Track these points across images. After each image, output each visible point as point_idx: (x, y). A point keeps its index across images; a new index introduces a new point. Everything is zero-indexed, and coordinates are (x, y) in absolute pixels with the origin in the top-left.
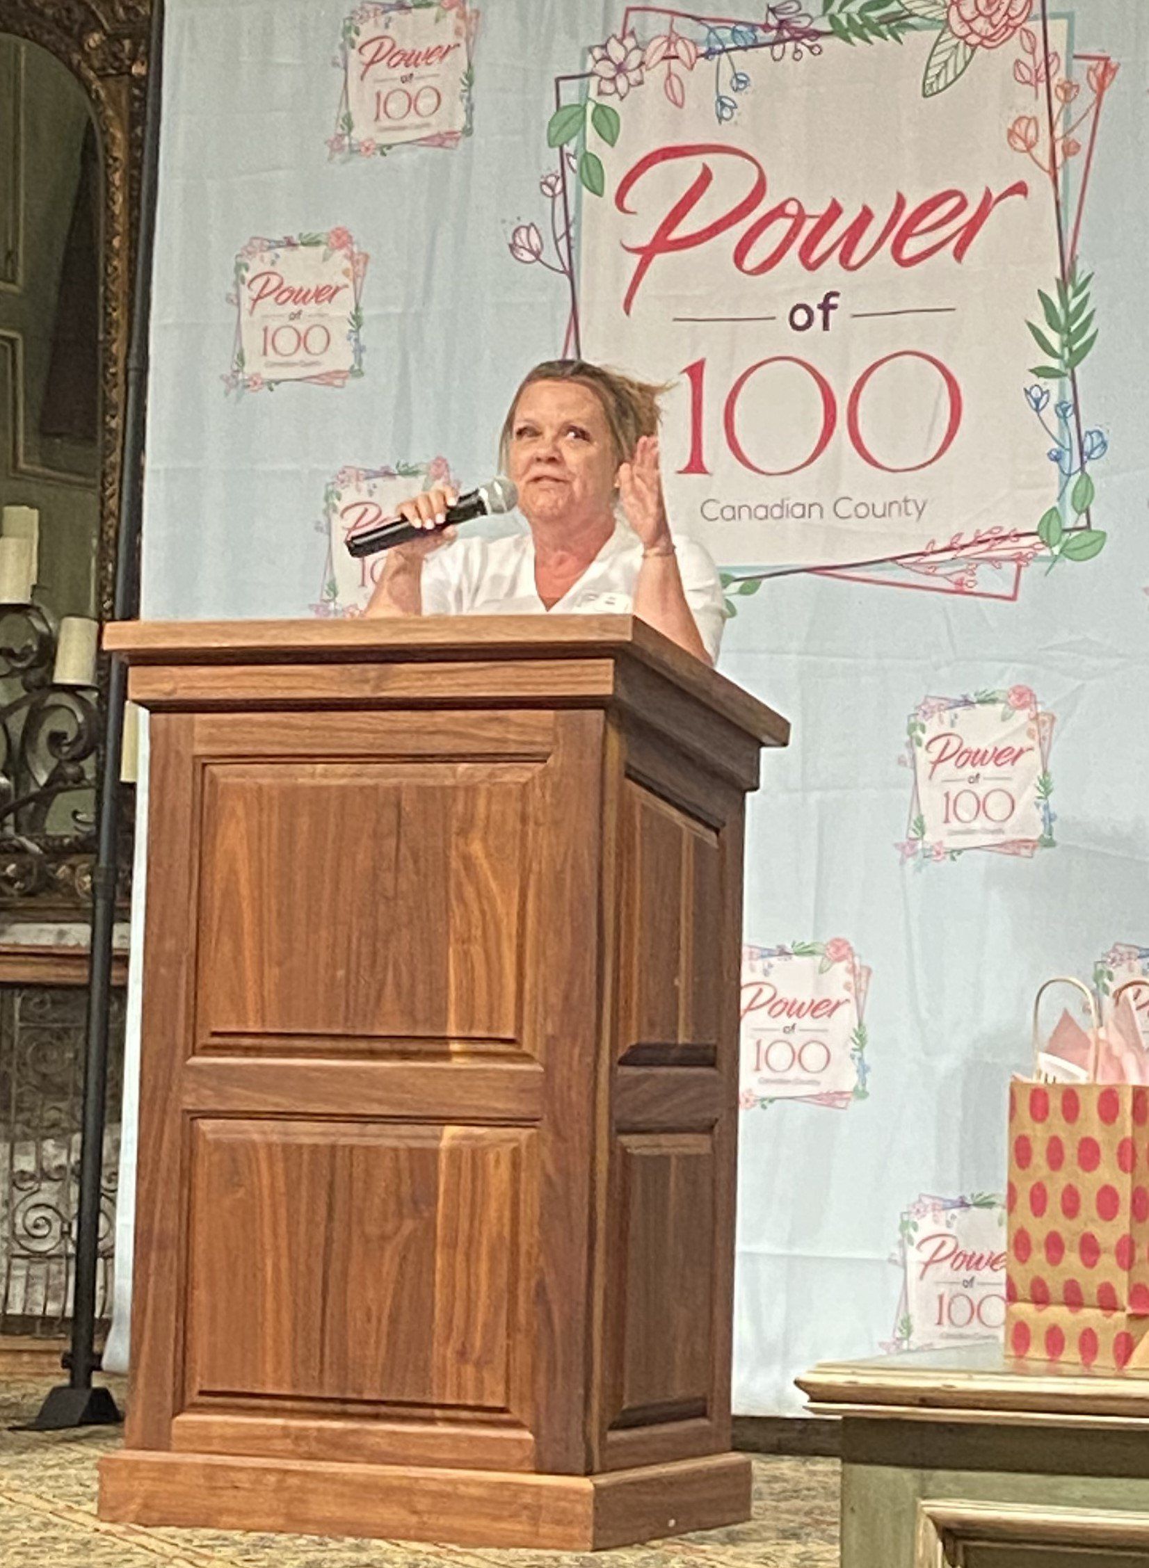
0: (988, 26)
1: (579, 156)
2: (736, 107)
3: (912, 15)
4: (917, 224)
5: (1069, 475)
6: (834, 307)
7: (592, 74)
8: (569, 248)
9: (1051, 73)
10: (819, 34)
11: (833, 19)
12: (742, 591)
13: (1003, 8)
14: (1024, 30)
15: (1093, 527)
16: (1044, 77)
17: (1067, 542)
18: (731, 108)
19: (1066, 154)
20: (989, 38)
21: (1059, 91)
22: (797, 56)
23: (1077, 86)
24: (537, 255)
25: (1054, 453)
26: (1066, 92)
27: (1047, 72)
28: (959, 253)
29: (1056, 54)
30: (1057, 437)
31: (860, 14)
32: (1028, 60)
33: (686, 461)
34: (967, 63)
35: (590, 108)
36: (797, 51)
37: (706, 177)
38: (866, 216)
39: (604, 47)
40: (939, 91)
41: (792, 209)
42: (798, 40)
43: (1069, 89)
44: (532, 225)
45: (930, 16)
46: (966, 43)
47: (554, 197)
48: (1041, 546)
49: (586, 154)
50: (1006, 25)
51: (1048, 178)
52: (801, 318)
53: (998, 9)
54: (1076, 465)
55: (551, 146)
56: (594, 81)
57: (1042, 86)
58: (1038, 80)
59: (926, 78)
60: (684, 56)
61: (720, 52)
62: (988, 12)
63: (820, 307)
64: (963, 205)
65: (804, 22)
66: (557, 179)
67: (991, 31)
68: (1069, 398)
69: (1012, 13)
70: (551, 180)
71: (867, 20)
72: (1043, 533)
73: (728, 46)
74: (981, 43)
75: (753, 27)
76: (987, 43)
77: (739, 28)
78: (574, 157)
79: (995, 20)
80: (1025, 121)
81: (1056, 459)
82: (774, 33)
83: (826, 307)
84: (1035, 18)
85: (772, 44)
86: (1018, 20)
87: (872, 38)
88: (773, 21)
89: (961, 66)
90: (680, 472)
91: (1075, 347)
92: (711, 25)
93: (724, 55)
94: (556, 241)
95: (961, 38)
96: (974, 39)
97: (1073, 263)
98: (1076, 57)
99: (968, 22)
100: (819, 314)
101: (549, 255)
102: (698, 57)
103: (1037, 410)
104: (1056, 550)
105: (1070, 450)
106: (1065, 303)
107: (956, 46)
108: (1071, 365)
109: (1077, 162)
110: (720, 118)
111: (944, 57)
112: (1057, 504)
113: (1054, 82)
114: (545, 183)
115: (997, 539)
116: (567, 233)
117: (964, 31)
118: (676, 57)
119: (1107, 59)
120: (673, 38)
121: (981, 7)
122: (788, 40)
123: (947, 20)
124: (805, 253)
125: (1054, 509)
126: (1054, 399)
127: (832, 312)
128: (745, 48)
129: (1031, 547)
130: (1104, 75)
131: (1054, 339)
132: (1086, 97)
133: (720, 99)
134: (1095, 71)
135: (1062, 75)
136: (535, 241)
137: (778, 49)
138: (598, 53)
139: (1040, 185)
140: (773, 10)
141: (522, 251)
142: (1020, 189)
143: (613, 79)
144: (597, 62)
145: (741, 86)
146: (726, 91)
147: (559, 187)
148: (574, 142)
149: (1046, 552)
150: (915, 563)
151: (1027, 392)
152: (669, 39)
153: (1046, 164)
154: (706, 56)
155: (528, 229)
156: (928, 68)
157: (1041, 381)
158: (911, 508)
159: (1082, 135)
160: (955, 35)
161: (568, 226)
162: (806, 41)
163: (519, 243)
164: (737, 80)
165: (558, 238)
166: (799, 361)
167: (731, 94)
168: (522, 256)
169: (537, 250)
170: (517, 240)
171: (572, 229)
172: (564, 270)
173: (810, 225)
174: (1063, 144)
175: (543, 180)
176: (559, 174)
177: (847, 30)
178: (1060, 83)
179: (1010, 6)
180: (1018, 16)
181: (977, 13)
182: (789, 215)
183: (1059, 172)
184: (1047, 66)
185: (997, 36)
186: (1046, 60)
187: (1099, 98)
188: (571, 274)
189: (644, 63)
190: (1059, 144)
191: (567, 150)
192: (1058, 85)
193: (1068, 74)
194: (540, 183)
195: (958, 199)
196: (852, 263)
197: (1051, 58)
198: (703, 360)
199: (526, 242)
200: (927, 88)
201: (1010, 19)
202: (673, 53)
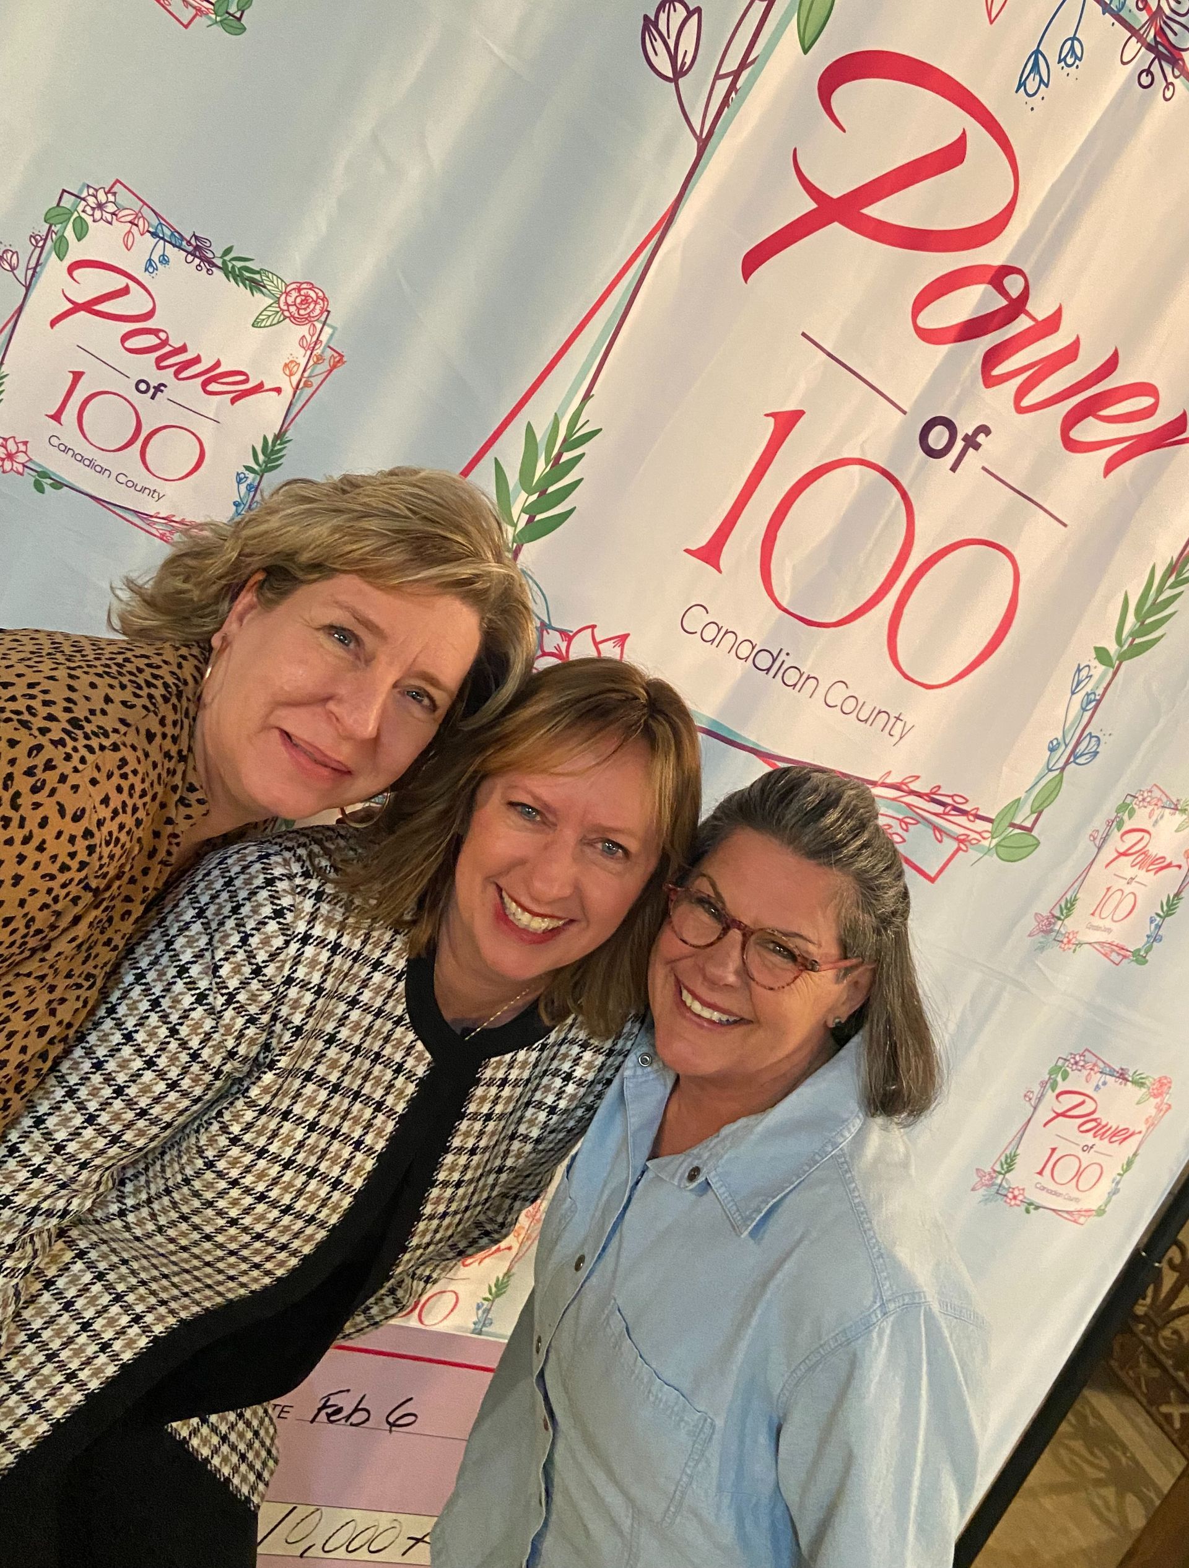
2: (1046, 85)
4: (1106, 407)
5: (1050, 771)
6: (977, 447)
8: (725, 103)
10: (1182, 71)
15: (1032, 833)
17: (1005, 838)
18: (1041, 80)
22: (1145, 80)
24: (678, 73)
25: (1055, 743)
28: (1112, 465)
30: (1066, 729)
36: (1148, 72)
37: (955, 153)
38: (1070, 353)
41: (1013, 285)
42: (1159, 54)
44: (696, 10)
48: (989, 835)
52: (937, 437)
54: (1061, 763)
63: (966, 438)
64: (1151, 410)
68: (1100, 691)
81: (1052, 750)
82: (1144, 17)
83: (971, 442)
85: (1131, 32)
90: (687, 551)
91: (1135, 642)
94: (718, 77)
100: (959, 444)
101: (693, 88)
103: (1072, 692)
104: (993, 842)
105: (1067, 746)
106: (1159, 590)
108: (1122, 658)
110: (1020, 85)
112: (1024, 796)
115: (954, 808)
116: (736, 74)
122: (1151, 46)
124: (991, 358)
125: (1019, 800)
126: (1089, 687)
127: (971, 450)
129: (979, 833)
131: (1129, 623)
133: (1037, 52)
137: (1131, 46)
141: (659, 44)
145: (1068, 60)
146: (1050, 48)
149: (987, 843)
151: (1078, 670)
155: (690, 14)
157: (1094, 664)
158: (899, 729)
161: (743, 65)
162: (1168, 69)
163: (662, 26)
164: (1072, 46)
165: (722, 72)
166: (904, 495)
167: (1053, 59)
168: (656, 54)
169: (683, 64)
170: (663, 17)
171: (745, 74)
172: (698, 132)
173: (1023, 323)
182: (1005, 292)
188: (703, 146)
195: (1151, 401)
196: (1024, 402)
198: (802, 413)
199: (673, 36)
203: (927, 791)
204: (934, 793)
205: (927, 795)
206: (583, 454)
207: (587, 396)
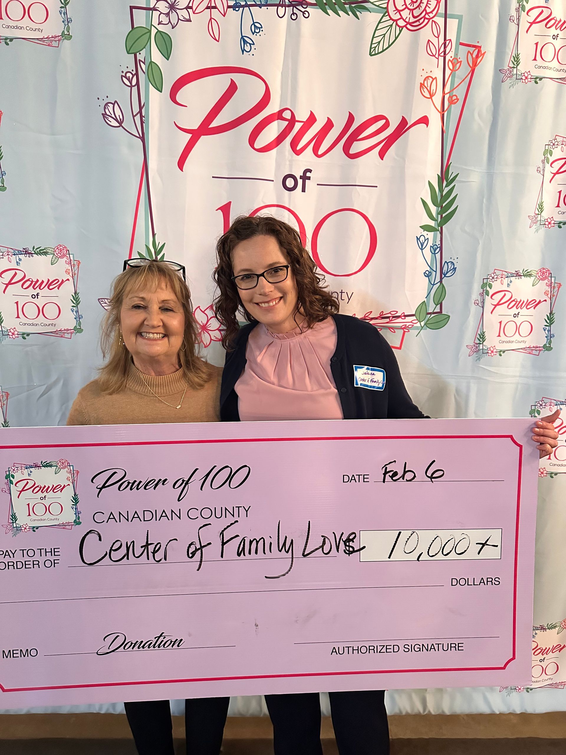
0: (411, 15)
1: (147, 63)
2: (254, 44)
3: (367, 2)
4: (360, 135)
5: (434, 285)
6: (309, 178)
7: (154, 9)
8: (142, 122)
9: (447, 52)
10: (308, 5)
13: (423, 6)
14: (435, 22)
15: (443, 313)
16: (442, 54)
17: (428, 320)
18: (251, 44)
19: (452, 102)
20: (410, 24)
21: (450, 63)
22: (294, 17)
23: (461, 62)
24: (120, 123)
25: (427, 272)
26: (454, 65)
27: (445, 51)
28: (382, 154)
29: (450, 40)
30: (429, 265)
32: (435, 41)
34: (396, 38)
35: (154, 31)
36: (293, 14)
37: (233, 88)
38: (329, 125)
40: (379, 53)
41: (287, 115)
42: (294, 6)
43: (456, 62)
44: (116, 102)
45: (376, 4)
46: (397, 24)
47: (131, 86)
48: (417, 321)
49: (151, 62)
50: (424, 17)
51: (439, 116)
52: (290, 183)
53: (419, 6)
54: (438, 279)
55: (128, 53)
56: (155, 13)
57: (441, 60)
58: (439, 55)
59: (372, 44)
60: (219, 6)
61: (243, 6)
62: (412, 8)
63: (301, 177)
64: (387, 125)
66: (133, 76)
67: (412, 20)
68: (438, 243)
69: (428, 10)
70: (129, 75)
72: (417, 315)
73: (249, 3)
74: (405, 26)
76: (408, 26)
78: (144, 63)
79: (416, 13)
80: (431, 79)
81: (428, 276)
83: (305, 178)
84: (441, 16)
85: (277, 6)
86: (431, 15)
87: (340, 12)
89: (392, 40)
91: (444, 215)
93: (246, 9)
94: (134, 116)
95: (394, 21)
96: (401, 23)
97: (448, 166)
98: (461, 44)
99: (399, 11)
100: (300, 182)
101: (129, 124)
102: (229, 7)
103: (422, 249)
104: (423, 324)
105: (436, 272)
106: (441, 190)
107: (391, 25)
108: (441, 225)
109: (456, 109)
110: (243, 51)
111: (383, 31)
112: (425, 300)
113: (448, 58)
114: (126, 77)
115: (393, 317)
116: (140, 112)
117: (397, 16)
118: (215, 7)
119: (480, 47)
121: (408, 3)
122: (289, 6)
123: (387, 8)
124: (294, 144)
125: (425, 301)
126: (430, 243)
127: (307, 182)
128: (260, 6)
129: (411, 322)
130: (477, 56)
131: (433, 209)
132: (465, 69)
133: (242, 37)
134: (472, 55)
135: (452, 54)
136: (118, 113)
137: (281, 11)
139: (434, 118)
141: (110, 119)
142: (424, 120)
143: (168, 15)
144: (158, 1)
145: (257, 31)
146: (247, 32)
147: (134, 82)
148: (143, 52)
149: (418, 325)
151: (418, 239)
153: (439, 108)
154: (234, 7)
155: (114, 104)
156: (373, 37)
157: (425, 233)
158: (344, 296)
159: (461, 93)
160: (391, 19)
161: (141, 108)
162: (300, 8)
163: (108, 113)
164: (255, 26)
165: (134, 114)
166: (289, 210)
167: (250, 35)
168: (111, 122)
169: (120, 119)
170: (107, 111)
171: (143, 111)
172: (138, 136)
173: (298, 126)
174: (450, 97)
175: (124, 74)
176: (134, 73)
177: (326, 4)
178: (451, 59)
179: (426, 6)
180: (431, 12)
181: (404, 6)
182: (285, 119)
183: (446, 114)
184: (445, 47)
185: (417, 23)
186: (445, 43)
187: (473, 71)
188: (143, 139)
189: (191, 8)
190: (447, 97)
191: (139, 57)
192: (449, 60)
193: (456, 54)
194: (122, 76)
195: (384, 121)
196: (320, 153)
197: (447, 42)
198: (230, 203)
199: (112, 113)
200: (372, 50)
201: (427, 13)
202: (213, 5)
203: (379, 315)
204: (382, 315)
205: (379, 317)
206: (164, 254)
207: (154, 235)
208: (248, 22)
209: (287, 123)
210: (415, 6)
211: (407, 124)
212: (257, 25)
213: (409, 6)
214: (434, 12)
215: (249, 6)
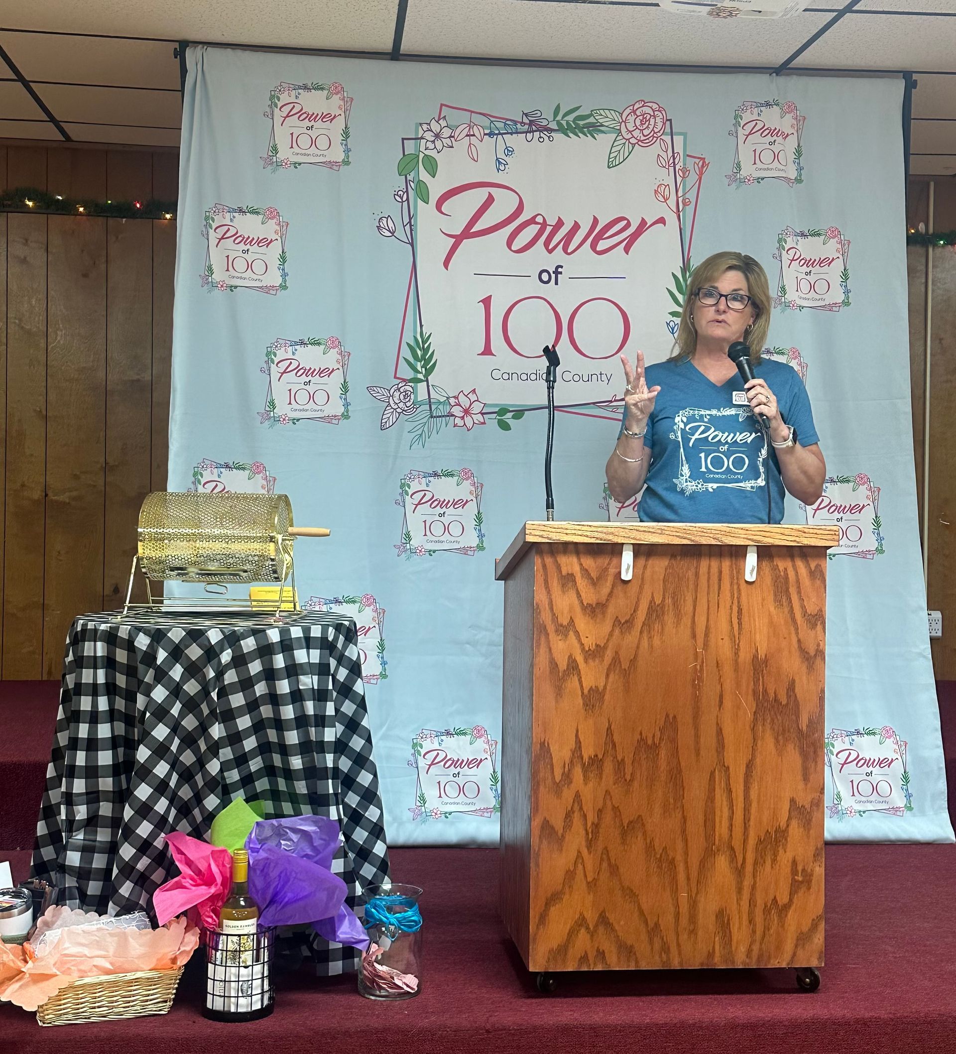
0: (641, 135)
1: (416, 182)
2: (507, 164)
3: (602, 126)
4: (604, 235)
6: (561, 273)
7: (422, 138)
8: (411, 230)
9: (676, 163)
10: (552, 130)
11: (559, 123)
12: (513, 417)
13: (651, 127)
14: (662, 140)
16: (672, 165)
18: (504, 165)
19: (685, 204)
20: (641, 141)
21: (680, 172)
22: (541, 140)
23: (689, 170)
24: (393, 233)
26: (684, 174)
27: (674, 162)
28: (627, 250)
29: (678, 153)
31: (574, 121)
32: (664, 155)
33: (481, 348)
34: (630, 153)
35: (421, 155)
36: (540, 137)
37: (490, 200)
38: (576, 227)
39: (429, 124)
40: (616, 166)
41: (539, 219)
42: (541, 131)
43: (685, 171)
44: (389, 216)
45: (611, 126)
46: (629, 142)
47: (402, 202)
49: (419, 180)
50: (653, 136)
51: (675, 216)
52: (545, 277)
53: (648, 127)
55: (400, 175)
56: (423, 142)
57: (672, 169)
58: (669, 166)
59: (609, 158)
60: (477, 133)
61: (497, 134)
62: (641, 128)
63: (553, 272)
64: (628, 225)
65: (545, 123)
66: (404, 193)
67: (643, 138)
69: (656, 130)
70: (400, 193)
71: (577, 125)
73: (501, 132)
74: (637, 143)
75: (515, 122)
76: (640, 143)
77: (508, 122)
78: (413, 182)
79: (646, 132)
80: (664, 186)
82: (526, 127)
83: (557, 273)
84: (667, 134)
85: (526, 133)
86: (659, 134)
87: (580, 135)
88: (526, 120)
89: (626, 154)
90: (479, 354)
92: (493, 119)
93: (500, 136)
94: (404, 227)
95: (627, 140)
96: (633, 141)
97: (689, 259)
98: (688, 156)
99: (631, 132)
100: (553, 276)
101: (400, 233)
102: (485, 134)
103: (673, 333)
107: (625, 143)
109: (690, 209)
110: (498, 170)
111: (619, 148)
113: (677, 167)
114: (397, 195)
116: (410, 222)
117: (630, 136)
118: (474, 135)
119: (704, 158)
120: (472, 124)
121: (637, 125)
122: (535, 131)
123: (620, 130)
124: (547, 243)
127: (559, 275)
128: (511, 134)
130: (703, 166)
131: (680, 298)
132: (693, 178)
133: (497, 159)
134: (698, 165)
135: (681, 164)
136: (391, 225)
137: (529, 136)
138: (425, 127)
139: (671, 218)
140: (526, 115)
141: (384, 230)
142: (662, 221)
143: (433, 142)
144: (425, 132)
145: (510, 154)
146: (501, 155)
147: (405, 198)
148: (412, 174)
150: (606, 406)
151: (668, 324)
152: (469, 125)
153: (675, 210)
154: (489, 135)
155: (387, 218)
156: (610, 153)
157: (674, 319)
158: (604, 377)
159: (692, 196)
160: (624, 138)
161: (410, 219)
162: (545, 133)
163: (382, 226)
164: (508, 150)
165: (405, 225)
166: (544, 299)
167: (504, 157)
168: (385, 233)
169: (393, 230)
170: (381, 224)
171: (412, 220)
172: (409, 243)
173: (549, 229)
174: (683, 199)
175: (396, 193)
176: (405, 190)
177: (567, 129)
178: (681, 168)
179: (654, 127)
180: (659, 132)
181: (635, 128)
182: (538, 223)
183: (681, 214)
184: (674, 159)
185: (647, 141)
186: (673, 156)
187: (700, 179)
188: (412, 245)
189: (453, 137)
190: (680, 200)
191: (409, 178)
192: (679, 169)
193: (685, 164)
194: (395, 194)
195: (626, 222)
196: (569, 251)
197: (676, 155)
198: (491, 296)
199: (386, 226)
200: (610, 163)
201: (655, 133)
202: (472, 133)
206: (431, 343)
207: (421, 326)
208: (501, 147)
209: (540, 226)
210: (644, 128)
211: (647, 224)
212: (509, 148)
213: (639, 127)
214: (662, 132)
215: (502, 134)
